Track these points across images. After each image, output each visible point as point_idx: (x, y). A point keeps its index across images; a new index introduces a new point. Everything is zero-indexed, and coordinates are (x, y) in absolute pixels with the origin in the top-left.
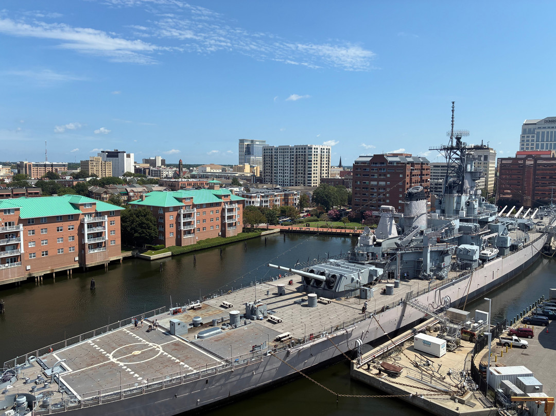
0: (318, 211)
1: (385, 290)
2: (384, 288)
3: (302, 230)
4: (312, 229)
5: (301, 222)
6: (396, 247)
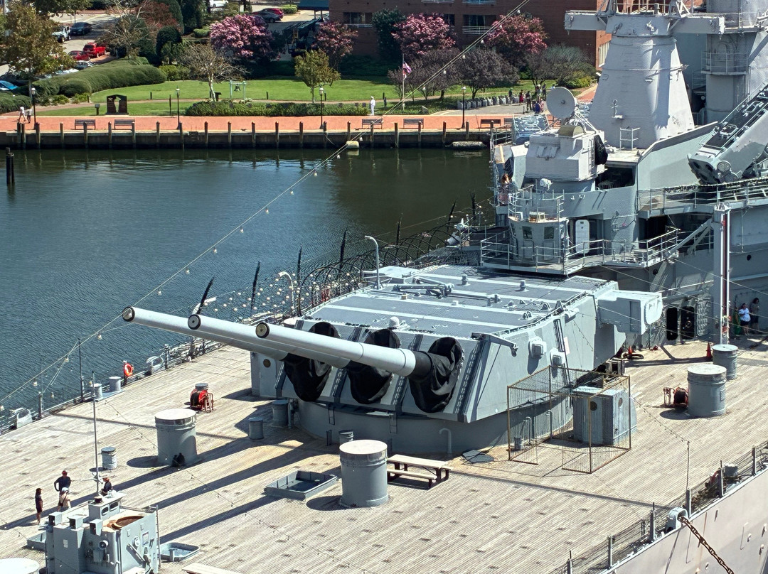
0: (155, 28)
1: (680, 396)
2: (673, 386)
3: (91, 130)
4: (145, 125)
5: (69, 91)
6: (696, 182)
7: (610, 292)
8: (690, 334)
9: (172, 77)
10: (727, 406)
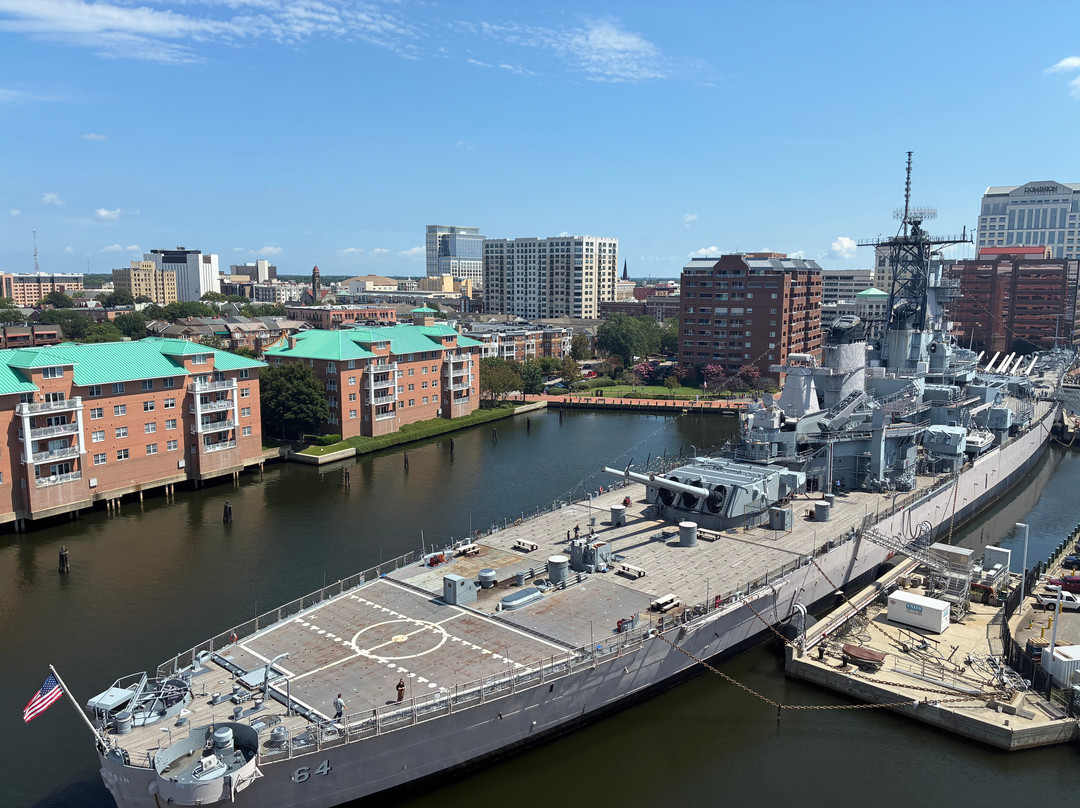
0: (614, 366)
1: (811, 513)
2: (809, 509)
3: (590, 402)
4: (609, 401)
5: (583, 388)
6: (820, 431)
7: (785, 471)
8: (816, 489)
9: (619, 384)
10: (830, 518)
